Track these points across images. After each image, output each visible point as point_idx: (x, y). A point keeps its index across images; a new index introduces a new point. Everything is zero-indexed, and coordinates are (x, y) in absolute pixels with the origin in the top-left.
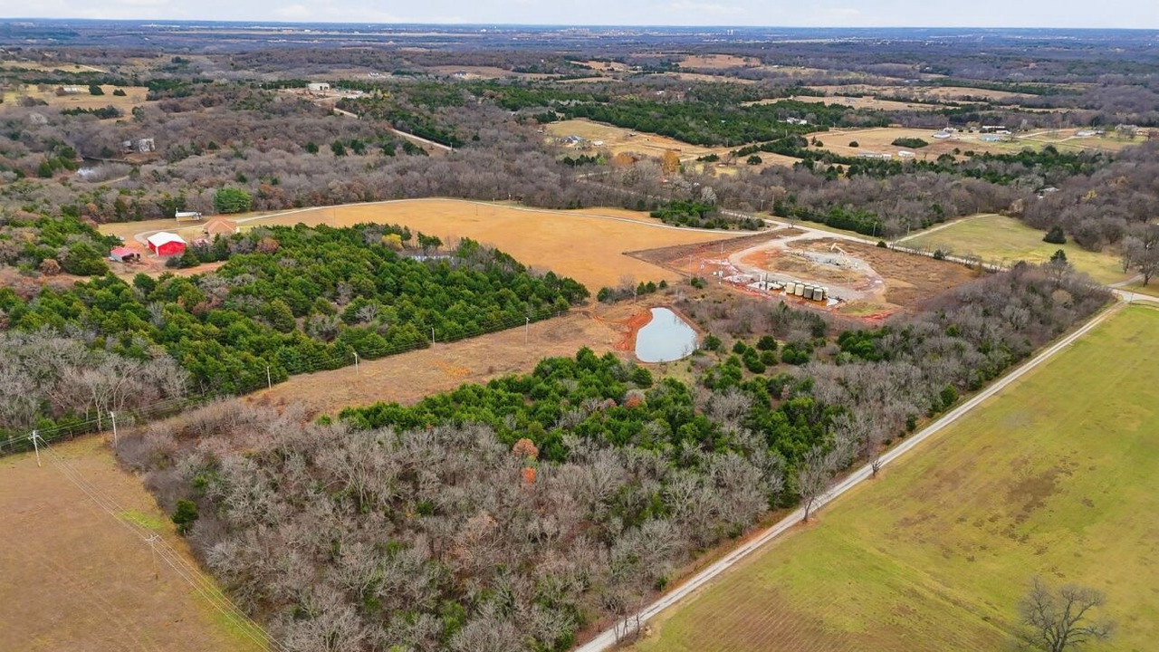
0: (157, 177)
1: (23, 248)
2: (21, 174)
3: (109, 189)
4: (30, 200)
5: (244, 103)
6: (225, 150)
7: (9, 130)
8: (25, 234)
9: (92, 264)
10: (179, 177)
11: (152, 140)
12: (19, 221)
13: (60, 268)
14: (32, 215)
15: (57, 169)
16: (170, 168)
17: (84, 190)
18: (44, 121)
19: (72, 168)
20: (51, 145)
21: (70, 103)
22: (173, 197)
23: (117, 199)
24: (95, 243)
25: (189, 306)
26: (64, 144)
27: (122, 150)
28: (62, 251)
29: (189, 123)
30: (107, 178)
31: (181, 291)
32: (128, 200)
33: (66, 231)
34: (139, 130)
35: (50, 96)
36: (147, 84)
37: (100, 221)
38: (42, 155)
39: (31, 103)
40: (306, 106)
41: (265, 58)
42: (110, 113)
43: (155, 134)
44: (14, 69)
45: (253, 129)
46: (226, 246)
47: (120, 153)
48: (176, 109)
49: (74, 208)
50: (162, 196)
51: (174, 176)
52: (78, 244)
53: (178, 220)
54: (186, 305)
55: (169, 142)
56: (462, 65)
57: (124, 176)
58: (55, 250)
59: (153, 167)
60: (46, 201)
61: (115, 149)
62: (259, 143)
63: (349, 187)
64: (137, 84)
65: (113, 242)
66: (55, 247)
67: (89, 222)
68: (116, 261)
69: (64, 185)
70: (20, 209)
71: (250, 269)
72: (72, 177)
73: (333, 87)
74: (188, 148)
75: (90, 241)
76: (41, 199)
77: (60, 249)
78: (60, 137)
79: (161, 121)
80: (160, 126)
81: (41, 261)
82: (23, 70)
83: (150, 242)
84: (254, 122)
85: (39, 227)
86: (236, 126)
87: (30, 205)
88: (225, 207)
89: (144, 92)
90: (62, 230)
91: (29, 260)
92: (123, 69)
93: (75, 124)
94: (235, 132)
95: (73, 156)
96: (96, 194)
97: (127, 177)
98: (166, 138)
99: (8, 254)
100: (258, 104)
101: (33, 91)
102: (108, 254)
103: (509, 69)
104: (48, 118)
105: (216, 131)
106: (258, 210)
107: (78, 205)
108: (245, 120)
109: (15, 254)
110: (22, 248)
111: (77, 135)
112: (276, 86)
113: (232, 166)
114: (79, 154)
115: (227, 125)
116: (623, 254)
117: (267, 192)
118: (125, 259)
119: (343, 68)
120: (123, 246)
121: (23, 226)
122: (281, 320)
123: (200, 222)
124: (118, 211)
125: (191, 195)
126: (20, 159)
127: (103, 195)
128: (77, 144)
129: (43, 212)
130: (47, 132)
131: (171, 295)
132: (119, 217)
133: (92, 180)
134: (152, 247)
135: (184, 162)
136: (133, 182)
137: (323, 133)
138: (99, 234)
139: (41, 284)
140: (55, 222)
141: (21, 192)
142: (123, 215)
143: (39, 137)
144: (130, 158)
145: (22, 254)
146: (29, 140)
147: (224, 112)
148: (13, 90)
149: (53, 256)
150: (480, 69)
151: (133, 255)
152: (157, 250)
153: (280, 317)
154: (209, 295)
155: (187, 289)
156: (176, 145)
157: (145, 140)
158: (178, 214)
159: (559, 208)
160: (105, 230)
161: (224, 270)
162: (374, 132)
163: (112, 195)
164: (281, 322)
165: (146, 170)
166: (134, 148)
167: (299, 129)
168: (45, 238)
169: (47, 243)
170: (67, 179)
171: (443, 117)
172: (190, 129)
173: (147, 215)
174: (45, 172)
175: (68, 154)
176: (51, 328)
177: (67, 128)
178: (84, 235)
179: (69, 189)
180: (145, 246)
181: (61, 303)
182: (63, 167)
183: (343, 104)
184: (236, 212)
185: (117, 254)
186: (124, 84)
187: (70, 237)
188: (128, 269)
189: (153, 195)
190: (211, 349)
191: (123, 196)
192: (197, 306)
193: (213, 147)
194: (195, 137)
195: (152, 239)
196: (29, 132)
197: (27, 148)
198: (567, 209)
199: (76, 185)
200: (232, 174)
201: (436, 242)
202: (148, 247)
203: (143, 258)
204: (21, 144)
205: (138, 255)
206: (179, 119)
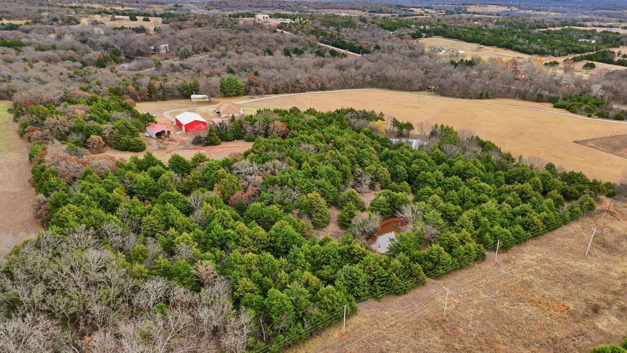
0: (174, 69)
1: (74, 124)
2: (85, 64)
3: (142, 76)
4: (88, 82)
5: (221, 24)
6: (215, 52)
7: (81, 38)
8: (77, 111)
9: (132, 140)
10: (188, 69)
11: (167, 45)
12: (74, 99)
13: (104, 143)
14: (86, 93)
15: (109, 62)
16: (182, 62)
17: (125, 75)
18: (102, 32)
19: (118, 62)
20: (106, 47)
21: (118, 24)
22: (188, 83)
23: (150, 83)
24: (134, 120)
25: (226, 195)
26: (113, 47)
27: (149, 52)
28: (107, 127)
29: (190, 35)
30: (140, 69)
31: (218, 179)
32: (157, 84)
33: (111, 109)
34: (159, 39)
35: (107, 20)
36: (161, 16)
37: (137, 100)
38: (100, 52)
39: (95, 23)
40: (260, 26)
41: (224, 5)
42: (141, 30)
43: (169, 42)
44: (88, 7)
45: (230, 40)
46: (241, 127)
47: (148, 54)
48: (180, 28)
49: (119, 89)
50: (181, 82)
51: (184, 68)
52: (120, 122)
53: (193, 100)
54: (223, 193)
55: (178, 46)
56: (338, 9)
57: (151, 67)
58: (101, 126)
59: (170, 61)
60: (98, 84)
61: (145, 51)
62: (236, 48)
63: (310, 79)
64: (156, 16)
65: (148, 120)
66: (101, 123)
67: (128, 101)
68: (150, 137)
69: (112, 71)
70: (78, 88)
71: (276, 153)
72: (118, 68)
73: (271, 17)
74: (190, 50)
75: (130, 118)
76: (95, 82)
77: (105, 125)
78: (111, 42)
79: (172, 34)
80: (172, 37)
81: (88, 136)
82: (93, 8)
83: (176, 120)
84: (230, 35)
85: (89, 105)
86: (219, 38)
87: (85, 85)
88: (228, 91)
89: (160, 20)
90: (108, 108)
91: (78, 136)
92: (147, 9)
93: (120, 35)
94: (219, 42)
95: (119, 54)
96: (134, 79)
97: (154, 68)
98: (176, 44)
99: (61, 129)
100: (229, 25)
101: (98, 18)
102: (143, 130)
103: (365, 11)
104: (105, 32)
105: (207, 40)
106: (250, 95)
107: (121, 87)
108: (224, 34)
109: (67, 129)
110: (72, 123)
111: (122, 42)
112: (237, 16)
113: (223, 62)
114: (122, 54)
115: (213, 37)
116: (575, 142)
117: (254, 81)
118: (159, 135)
119: (269, 10)
120: (156, 123)
121: (77, 103)
122: (319, 214)
123: (209, 103)
124: (150, 92)
125: (202, 82)
126: (85, 55)
127: (139, 80)
128: (122, 47)
129: (95, 92)
130: (104, 39)
131: (208, 183)
132: (151, 97)
133: (130, 70)
134: (179, 124)
135: (189, 59)
136: (157, 72)
137: (274, 43)
138: (136, 111)
139: (84, 164)
140: (103, 101)
141: (82, 76)
142: (153, 96)
143: (99, 43)
144: (154, 57)
145: (73, 129)
146: (93, 45)
147: (210, 29)
148: (87, 17)
149: (99, 133)
150: (349, 11)
151: (163, 132)
152: (183, 128)
153: (317, 211)
154: (245, 183)
155: (224, 177)
156: (183, 48)
157: (163, 45)
158: (192, 96)
159: (471, 98)
160: (142, 108)
161: (252, 154)
162: (307, 43)
163: (145, 81)
164: (318, 217)
165: (165, 64)
166: (156, 50)
167: (260, 40)
168: (93, 115)
169: (95, 120)
170: (114, 68)
171: (347, 34)
172: (191, 39)
173: (170, 96)
174: (101, 64)
175: (116, 53)
176: (87, 229)
177: (116, 37)
178: (125, 112)
179: (115, 74)
180: (172, 123)
181: (102, 190)
182: (113, 61)
183: (281, 26)
184: (234, 96)
185: (152, 130)
186: (149, 15)
187: (114, 114)
188: (162, 146)
189: (174, 81)
190: (266, 267)
191: (153, 81)
192: (235, 196)
193: (205, 50)
194: (194, 44)
195: (179, 117)
196: (93, 39)
197: (90, 49)
198: (477, 99)
199: (119, 72)
200: (225, 68)
201: (409, 126)
202: (175, 124)
203: (172, 136)
204: (87, 46)
205: (169, 132)
206: (182, 33)
